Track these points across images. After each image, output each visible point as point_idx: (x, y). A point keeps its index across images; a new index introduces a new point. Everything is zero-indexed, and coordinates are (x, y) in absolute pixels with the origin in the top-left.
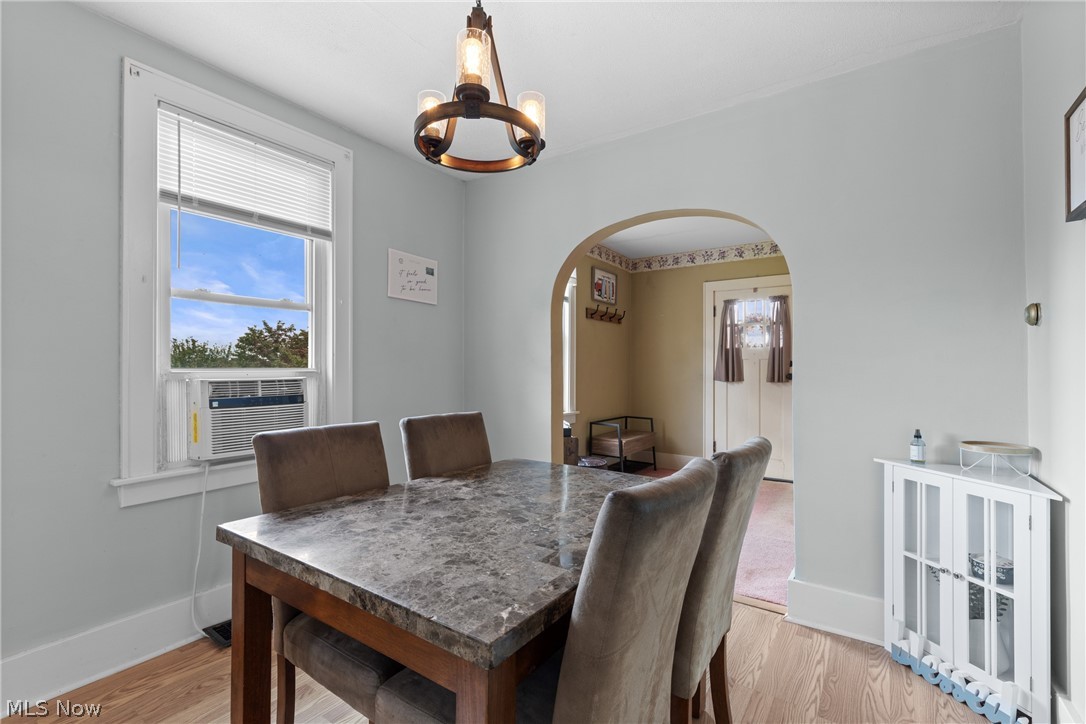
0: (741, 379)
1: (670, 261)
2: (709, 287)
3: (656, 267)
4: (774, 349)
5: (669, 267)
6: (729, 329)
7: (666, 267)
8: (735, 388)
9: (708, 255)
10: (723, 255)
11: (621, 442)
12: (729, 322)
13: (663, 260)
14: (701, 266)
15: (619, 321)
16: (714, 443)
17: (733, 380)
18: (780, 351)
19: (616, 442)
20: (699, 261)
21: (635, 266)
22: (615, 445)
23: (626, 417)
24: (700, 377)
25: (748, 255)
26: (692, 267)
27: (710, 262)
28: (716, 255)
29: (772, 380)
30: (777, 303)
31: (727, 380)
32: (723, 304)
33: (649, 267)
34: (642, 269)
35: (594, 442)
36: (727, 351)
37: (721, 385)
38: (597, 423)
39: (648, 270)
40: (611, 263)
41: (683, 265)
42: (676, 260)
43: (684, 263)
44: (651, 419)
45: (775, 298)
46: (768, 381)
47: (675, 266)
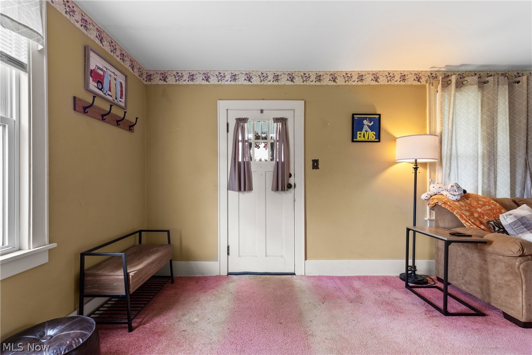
0: (251, 189)
1: (186, 77)
2: (222, 105)
3: (171, 81)
4: (278, 163)
5: (184, 83)
6: (240, 144)
7: (181, 82)
8: (245, 196)
9: (221, 76)
10: (234, 77)
11: (127, 275)
12: (240, 138)
13: (179, 76)
14: (214, 85)
15: (131, 127)
16: (228, 247)
17: (245, 190)
18: (283, 164)
19: (120, 275)
20: (213, 81)
21: (149, 77)
22: (118, 280)
23: (140, 232)
24: (216, 186)
25: (256, 81)
26: (207, 85)
27: (223, 82)
28: (228, 77)
29: (276, 189)
30: (280, 125)
31: (240, 190)
32: (235, 121)
33: (165, 80)
34: (157, 81)
35: (88, 278)
36: (239, 164)
37: (234, 194)
38: (89, 253)
39: (162, 83)
40: (118, 59)
41: (198, 83)
42: (192, 77)
43: (199, 80)
44: (168, 231)
45: (277, 120)
46: (272, 190)
47: (191, 83)
